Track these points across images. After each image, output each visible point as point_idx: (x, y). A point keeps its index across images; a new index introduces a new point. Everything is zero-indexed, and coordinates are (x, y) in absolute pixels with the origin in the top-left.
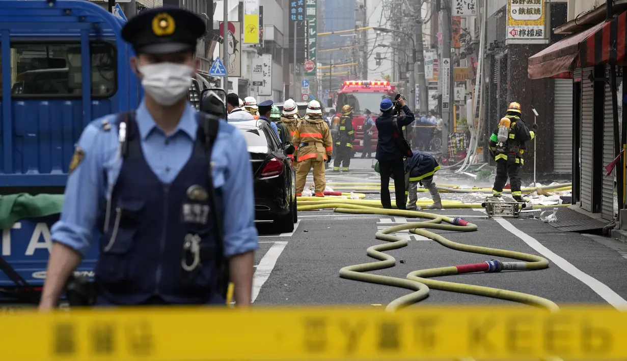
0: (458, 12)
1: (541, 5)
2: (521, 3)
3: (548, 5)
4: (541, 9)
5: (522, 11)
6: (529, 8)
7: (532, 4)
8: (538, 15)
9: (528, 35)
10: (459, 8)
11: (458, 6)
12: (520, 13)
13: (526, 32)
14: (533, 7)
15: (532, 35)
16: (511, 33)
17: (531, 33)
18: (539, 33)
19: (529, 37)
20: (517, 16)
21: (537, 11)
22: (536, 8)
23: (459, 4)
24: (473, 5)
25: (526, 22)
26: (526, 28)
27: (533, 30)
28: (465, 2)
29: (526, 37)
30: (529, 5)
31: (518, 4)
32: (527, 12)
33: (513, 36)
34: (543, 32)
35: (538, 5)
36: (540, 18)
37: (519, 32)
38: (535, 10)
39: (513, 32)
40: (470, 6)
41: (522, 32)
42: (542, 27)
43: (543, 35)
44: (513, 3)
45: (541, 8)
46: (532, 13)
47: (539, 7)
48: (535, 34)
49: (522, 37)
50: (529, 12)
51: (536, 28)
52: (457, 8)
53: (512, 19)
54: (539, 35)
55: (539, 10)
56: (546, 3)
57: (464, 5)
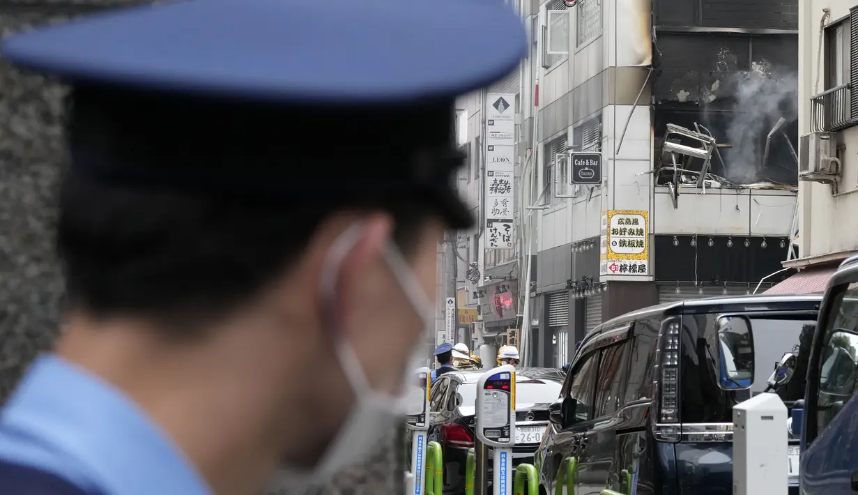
0: (492, 244)
1: (644, 236)
2: (621, 234)
3: (652, 237)
4: (644, 242)
5: (623, 243)
6: (631, 239)
7: (633, 236)
8: (641, 248)
9: (630, 271)
10: (493, 240)
11: (492, 238)
12: (621, 246)
13: (628, 268)
14: (635, 239)
15: (635, 271)
16: (610, 268)
17: (633, 268)
18: (642, 268)
19: (631, 273)
20: (617, 249)
21: (640, 244)
22: (639, 240)
23: (493, 235)
24: (509, 237)
25: (628, 256)
26: (628, 263)
27: (635, 265)
28: (500, 234)
29: (627, 273)
30: (630, 236)
31: (618, 235)
32: (629, 244)
33: (613, 271)
34: (646, 267)
35: (641, 236)
36: (643, 252)
37: (619, 268)
38: (637, 242)
39: (613, 267)
40: (506, 238)
41: (623, 268)
42: (645, 262)
43: (646, 271)
44: (613, 234)
45: (644, 240)
46: (634, 245)
47: (642, 239)
48: (637, 269)
49: (623, 273)
50: (631, 244)
51: (638, 263)
52: (491, 240)
53: (612, 251)
54: (643, 271)
55: (642, 242)
56: (650, 234)
57: (498, 237)
